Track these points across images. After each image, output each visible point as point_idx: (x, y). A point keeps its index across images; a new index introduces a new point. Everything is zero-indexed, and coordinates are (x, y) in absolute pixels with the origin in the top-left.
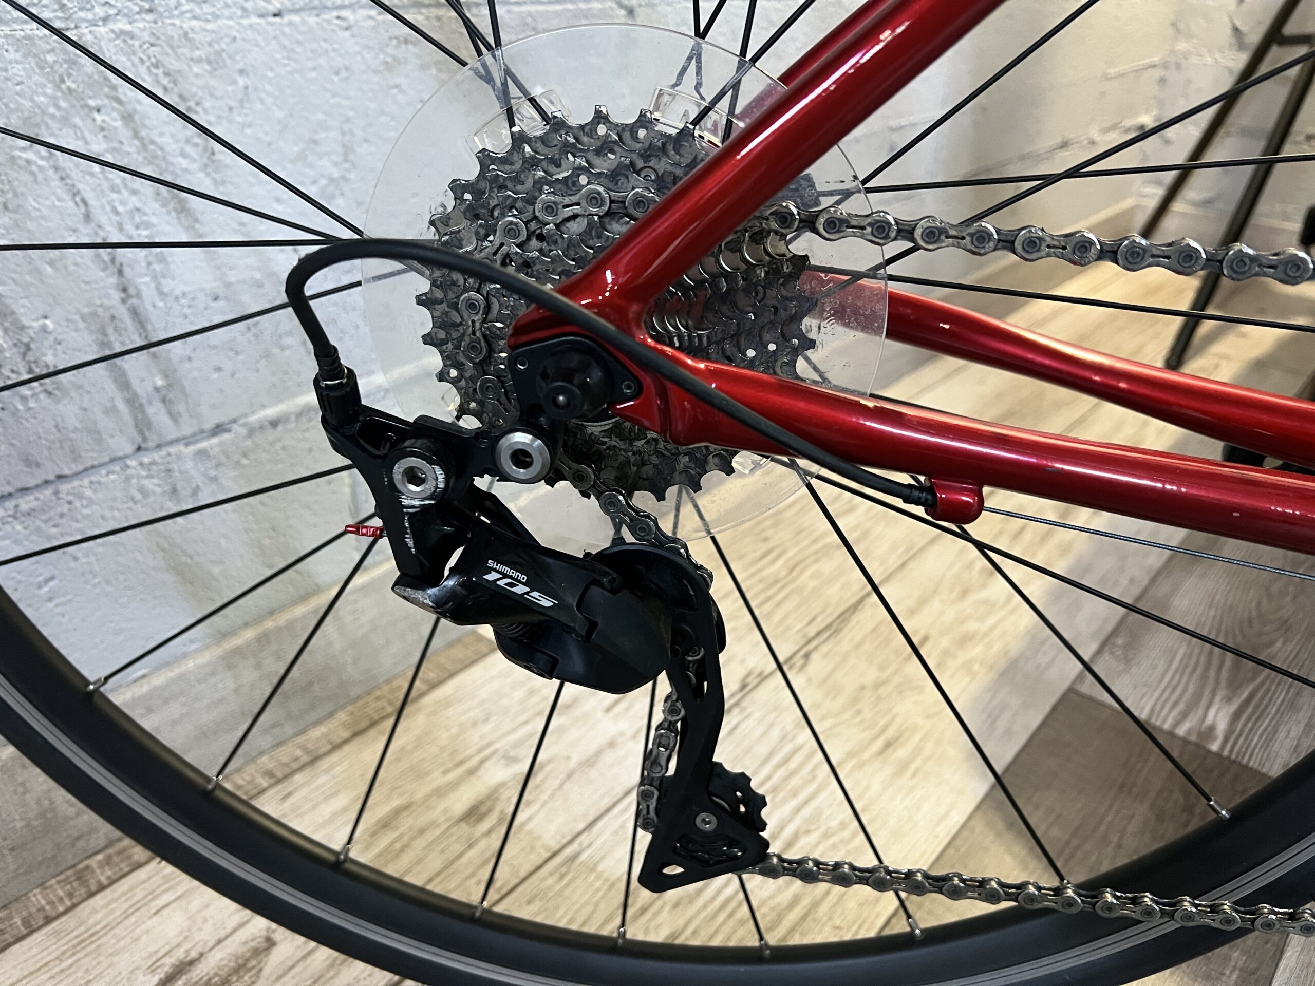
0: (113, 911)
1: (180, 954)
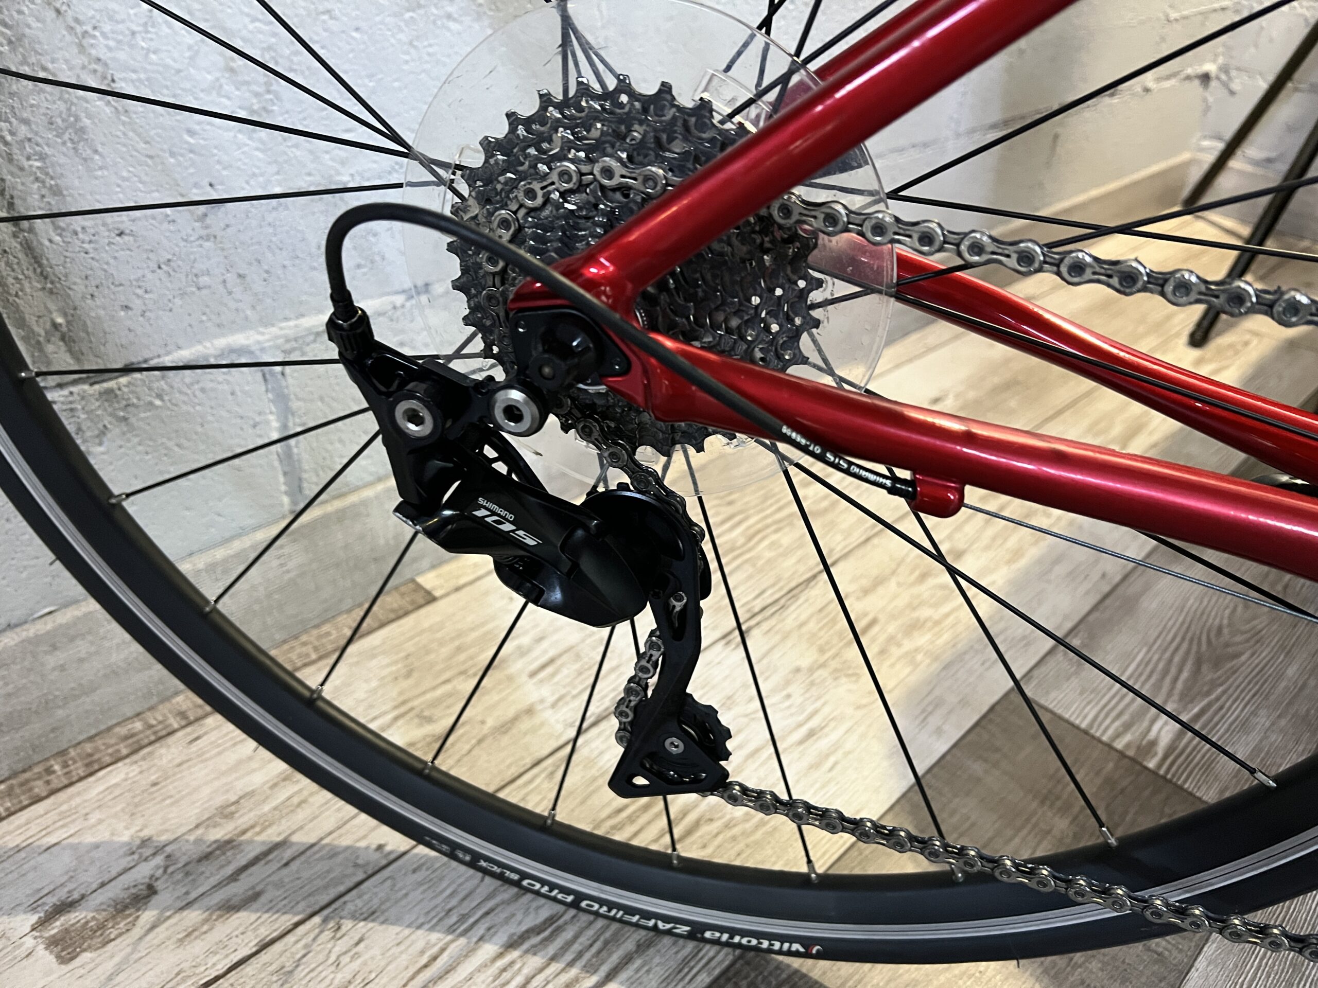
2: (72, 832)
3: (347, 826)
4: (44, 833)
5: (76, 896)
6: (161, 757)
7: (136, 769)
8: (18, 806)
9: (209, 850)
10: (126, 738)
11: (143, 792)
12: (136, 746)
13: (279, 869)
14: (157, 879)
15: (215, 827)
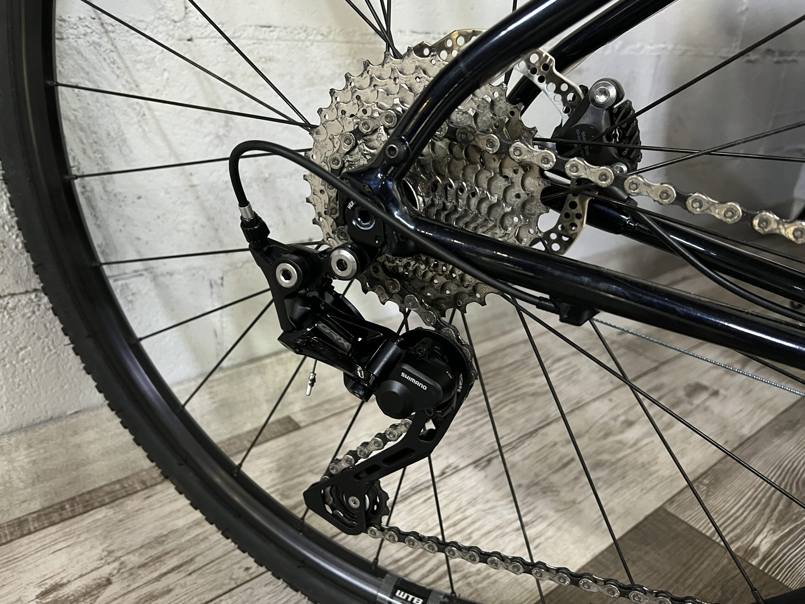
2: (69, 544)
3: (230, 555)
4: (53, 543)
5: (65, 581)
6: (128, 505)
7: (112, 511)
8: (41, 527)
9: (146, 561)
10: (109, 493)
11: (114, 525)
12: (114, 498)
13: (185, 577)
14: (113, 576)
15: (151, 548)
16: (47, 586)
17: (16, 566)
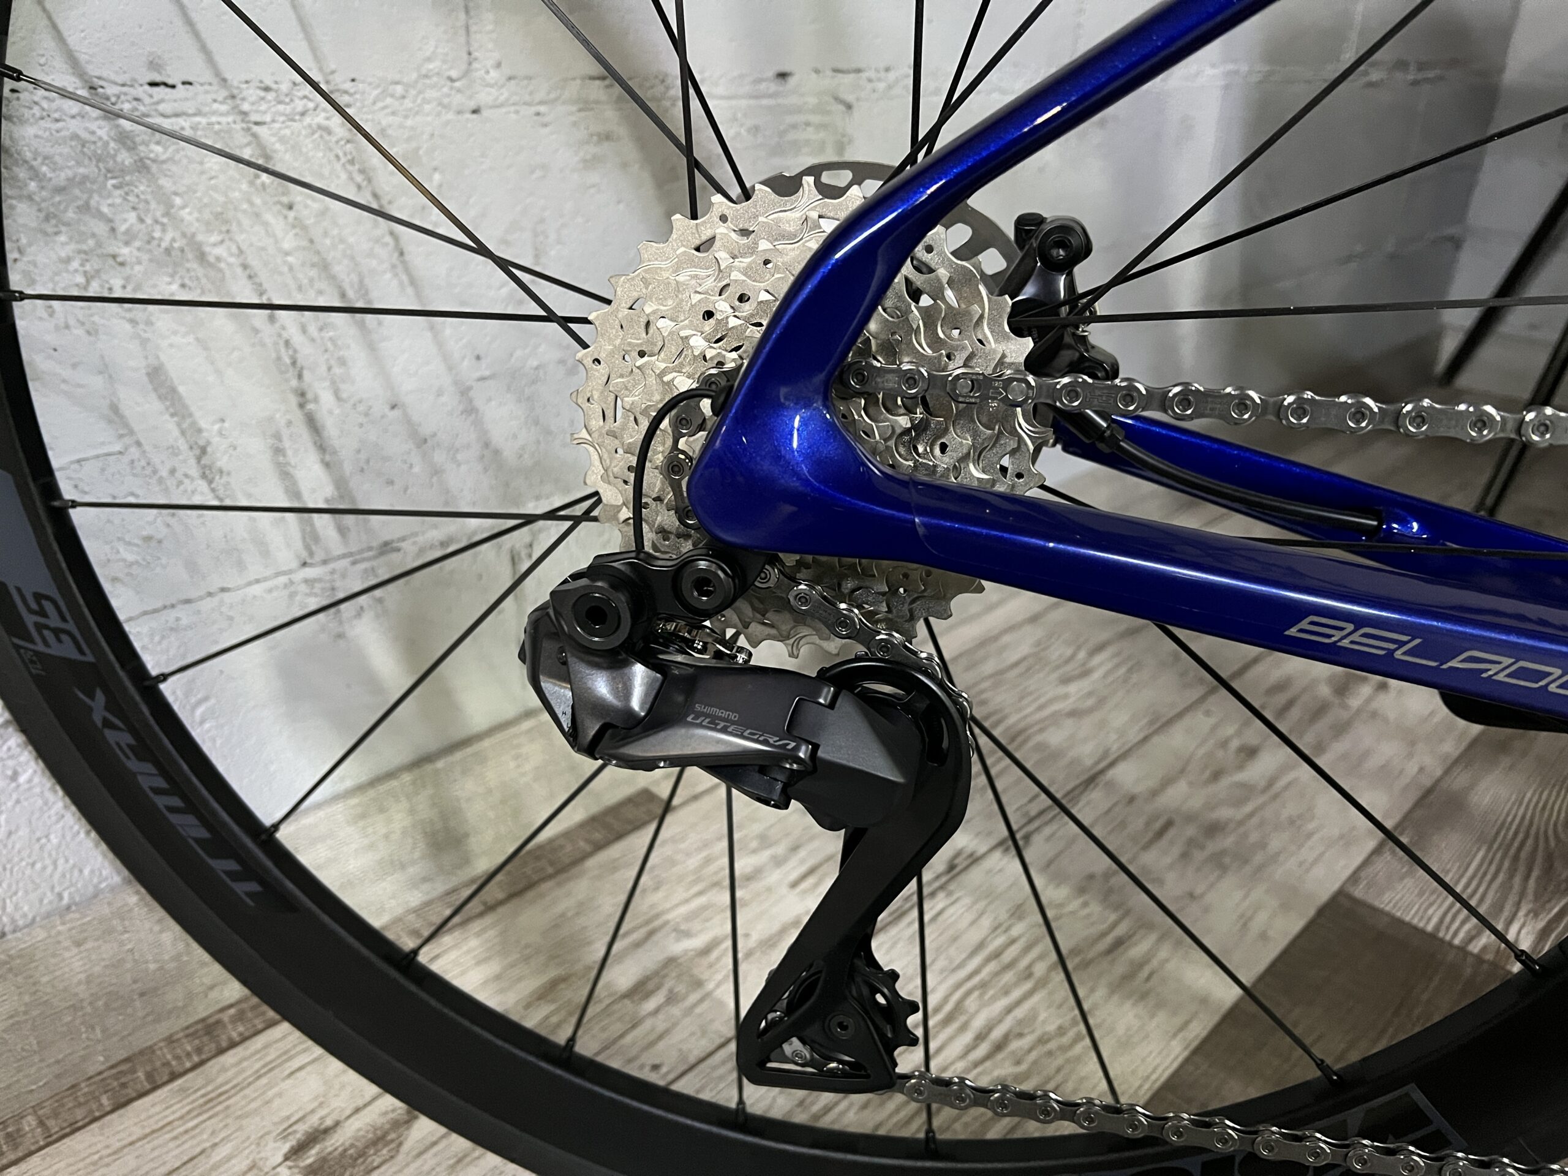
0: (243, 1070)
1: (313, 1121)
4: (285, 1057)
5: (329, 1122)
8: (251, 1031)
16: (298, 1136)
17: (228, 1107)
